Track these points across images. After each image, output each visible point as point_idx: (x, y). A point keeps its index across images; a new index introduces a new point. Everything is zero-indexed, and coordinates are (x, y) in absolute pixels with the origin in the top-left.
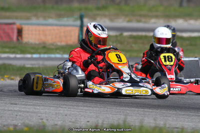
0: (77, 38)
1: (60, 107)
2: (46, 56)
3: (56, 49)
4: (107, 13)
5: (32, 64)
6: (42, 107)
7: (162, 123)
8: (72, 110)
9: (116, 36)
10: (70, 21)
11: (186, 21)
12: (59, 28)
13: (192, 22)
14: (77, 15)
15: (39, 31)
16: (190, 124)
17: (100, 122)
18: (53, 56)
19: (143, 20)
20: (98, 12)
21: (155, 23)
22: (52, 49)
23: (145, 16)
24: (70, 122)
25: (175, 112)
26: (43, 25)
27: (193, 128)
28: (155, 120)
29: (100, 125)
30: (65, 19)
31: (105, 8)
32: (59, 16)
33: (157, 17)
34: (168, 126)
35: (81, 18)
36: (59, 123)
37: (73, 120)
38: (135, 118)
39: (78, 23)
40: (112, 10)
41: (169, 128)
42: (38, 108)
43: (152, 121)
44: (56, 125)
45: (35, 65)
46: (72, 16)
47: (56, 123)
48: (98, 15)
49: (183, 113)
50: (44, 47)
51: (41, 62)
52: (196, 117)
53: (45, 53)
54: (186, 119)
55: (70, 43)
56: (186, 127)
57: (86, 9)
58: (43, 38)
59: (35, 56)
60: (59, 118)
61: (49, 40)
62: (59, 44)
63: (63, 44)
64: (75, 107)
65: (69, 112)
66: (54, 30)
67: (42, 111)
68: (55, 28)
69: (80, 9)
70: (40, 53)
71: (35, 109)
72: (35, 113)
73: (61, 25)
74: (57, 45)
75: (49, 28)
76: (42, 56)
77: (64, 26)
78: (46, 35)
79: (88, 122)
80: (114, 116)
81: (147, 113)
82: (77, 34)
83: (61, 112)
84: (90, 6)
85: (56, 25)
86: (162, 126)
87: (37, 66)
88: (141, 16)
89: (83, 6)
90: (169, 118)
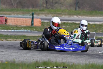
0: (31, 23)
1: (22, 53)
2: (17, 31)
3: (22, 28)
4: (44, 13)
5: (11, 34)
6: (14, 53)
7: (65, 60)
8: (27, 54)
9: (48, 23)
10: (28, 16)
11: (78, 16)
12: (23, 18)
13: (80, 17)
14: (31, 13)
15: (15, 20)
16: (77, 61)
17: (39, 60)
18: (20, 31)
19: (59, 16)
20: (40, 12)
21: (64, 17)
22: (20, 28)
23: (60, 14)
24: (26, 59)
25: (71, 56)
26: (16, 17)
27: (79, 63)
28: (62, 59)
29: (38, 61)
30: (26, 15)
31: (43, 10)
32: (24, 14)
33: (65, 14)
34: (68, 62)
35: (33, 15)
36: (21, 60)
37: (27, 59)
38: (54, 58)
39: (31, 17)
40: (46, 11)
41: (68, 63)
42: (13, 53)
43: (61, 60)
44: (20, 61)
45: (12, 34)
46: (29, 13)
47: (20, 60)
48: (40, 13)
49: (75, 56)
50: (17, 27)
51: (15, 33)
52: (80, 58)
53: (17, 30)
54: (76, 59)
55: (28, 25)
56: (75, 62)
57: (35, 10)
58: (16, 23)
59: (12, 31)
60: (21, 58)
61: (19, 24)
62: (23, 25)
63: (25, 25)
64: (29, 53)
65: (26, 55)
66: (21, 19)
67: (14, 55)
68: (21, 18)
69: (33, 11)
70: (14, 30)
71: (11, 54)
72: (11, 55)
73: (24, 18)
74: (22, 26)
75: (19, 18)
76: (15, 31)
77: (25, 18)
78: (17, 22)
79: (34, 60)
80: (45, 57)
81: (59, 56)
82: (31, 22)
83: (22, 55)
84: (37, 9)
85: (22, 17)
86: (65, 62)
87: (13, 35)
88: (58, 14)
89: (33, 9)
90: (69, 58)
